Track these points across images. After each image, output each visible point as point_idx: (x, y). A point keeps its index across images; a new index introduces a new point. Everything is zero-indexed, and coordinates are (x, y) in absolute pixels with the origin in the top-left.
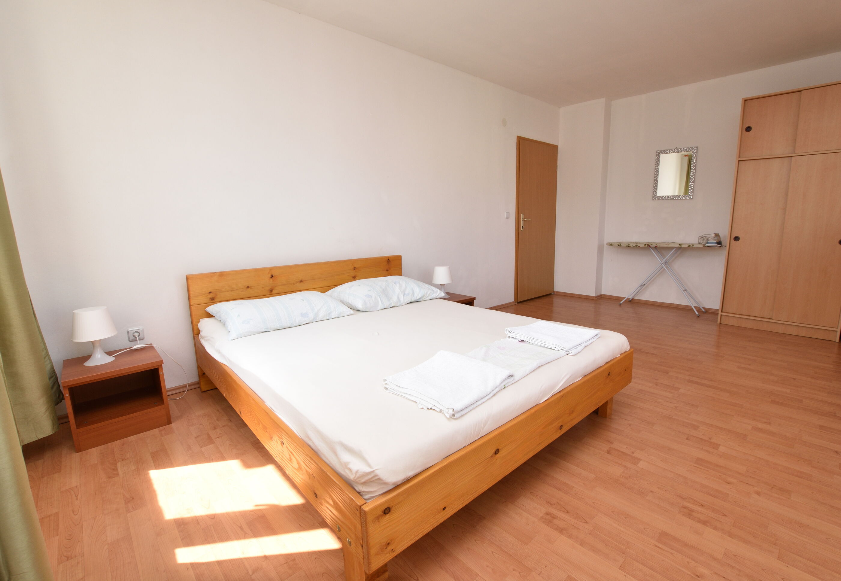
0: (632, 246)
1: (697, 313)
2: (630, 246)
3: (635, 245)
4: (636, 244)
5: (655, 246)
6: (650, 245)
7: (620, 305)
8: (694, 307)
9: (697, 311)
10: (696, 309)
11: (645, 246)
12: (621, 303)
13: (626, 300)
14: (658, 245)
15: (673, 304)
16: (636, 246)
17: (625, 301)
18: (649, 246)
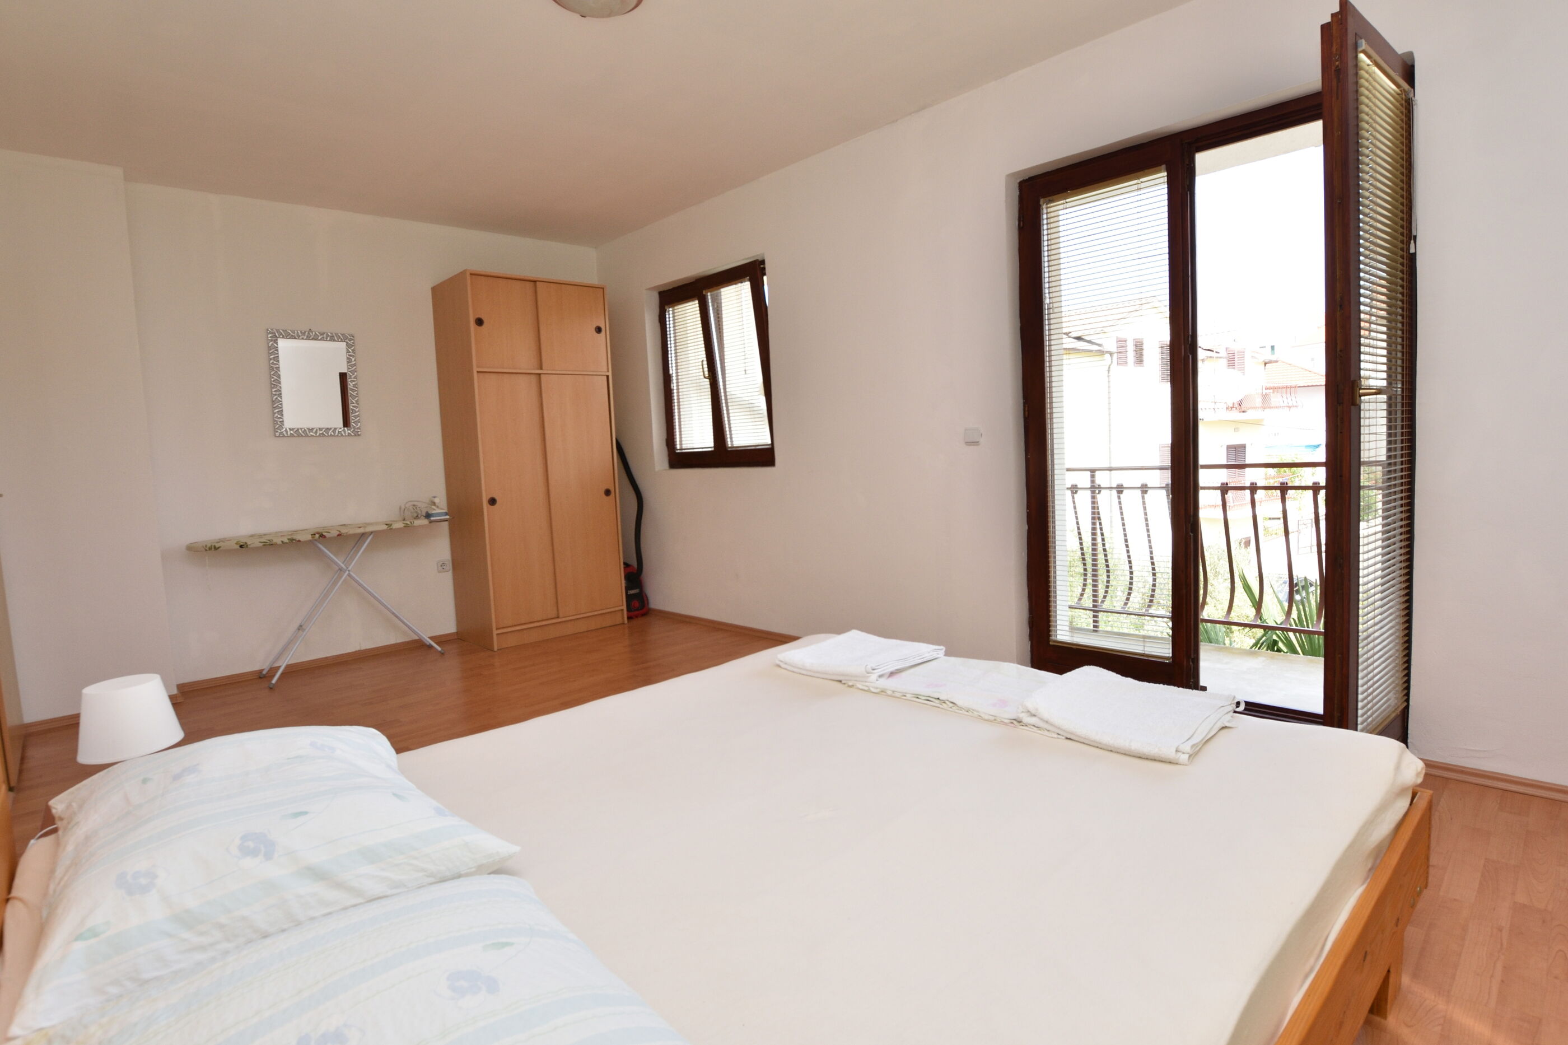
0: (279, 542)
1: (439, 649)
2: (276, 544)
3: (288, 539)
4: (289, 537)
5: (336, 535)
6: (324, 534)
7: (271, 689)
8: (429, 638)
9: (438, 643)
10: (433, 641)
11: (312, 538)
12: (274, 681)
13: (284, 670)
14: (344, 531)
15: (359, 651)
16: (291, 540)
17: (282, 674)
18: (322, 536)
